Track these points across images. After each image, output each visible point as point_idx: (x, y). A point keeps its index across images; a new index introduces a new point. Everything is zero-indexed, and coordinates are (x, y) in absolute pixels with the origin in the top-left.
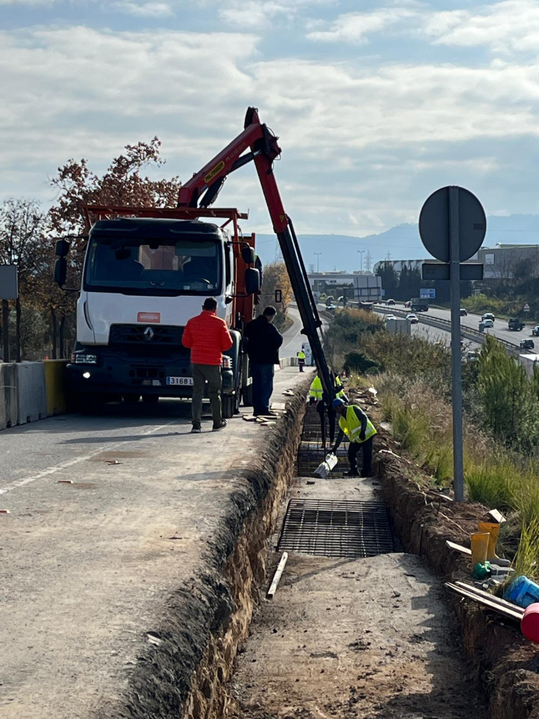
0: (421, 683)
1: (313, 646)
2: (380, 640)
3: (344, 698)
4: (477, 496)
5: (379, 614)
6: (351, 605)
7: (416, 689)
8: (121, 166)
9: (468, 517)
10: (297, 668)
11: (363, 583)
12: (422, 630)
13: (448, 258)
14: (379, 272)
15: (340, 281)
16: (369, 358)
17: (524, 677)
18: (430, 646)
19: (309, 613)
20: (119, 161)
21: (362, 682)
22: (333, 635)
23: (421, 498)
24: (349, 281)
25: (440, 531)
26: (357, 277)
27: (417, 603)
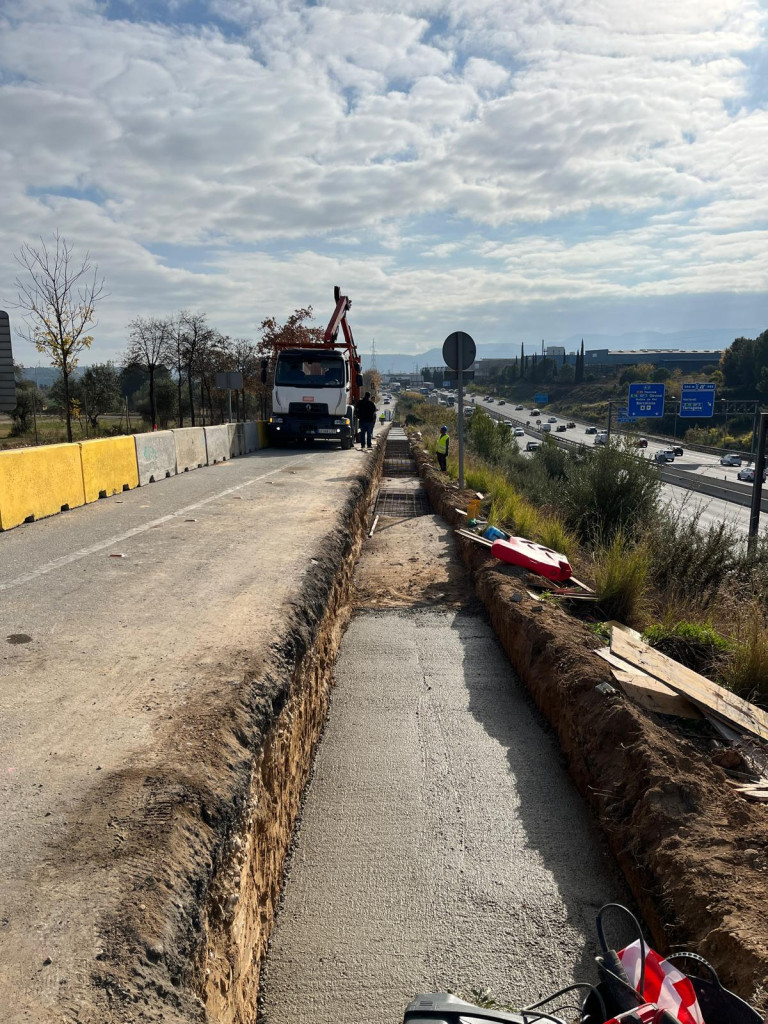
0: (443, 577)
1: (391, 560)
2: (423, 557)
3: (406, 585)
4: (470, 486)
5: (422, 544)
6: (409, 540)
7: (440, 580)
8: (293, 320)
9: (466, 497)
10: (383, 571)
11: (415, 530)
12: (444, 551)
13: (457, 368)
14: (423, 373)
15: (403, 378)
16: (417, 417)
17: (492, 575)
18: (448, 560)
19: (389, 544)
20: (292, 318)
21: (415, 577)
22: (401, 555)
23: (443, 488)
24: (407, 378)
25: (452, 503)
26: (412, 375)
27: (441, 539)
